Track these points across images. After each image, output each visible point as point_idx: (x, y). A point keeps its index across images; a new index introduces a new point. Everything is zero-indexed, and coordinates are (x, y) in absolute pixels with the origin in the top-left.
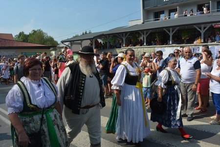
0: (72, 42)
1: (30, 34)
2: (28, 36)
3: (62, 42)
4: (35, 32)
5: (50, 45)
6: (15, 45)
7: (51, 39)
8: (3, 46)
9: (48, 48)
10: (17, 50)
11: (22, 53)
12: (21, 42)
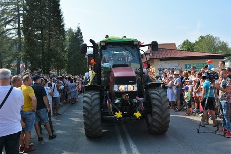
1: (196, 42)
2: (194, 44)
4: (202, 38)
5: (223, 54)
6: (178, 55)
7: (224, 46)
8: (164, 57)
9: (222, 57)
10: (179, 61)
11: (186, 65)
12: (185, 51)
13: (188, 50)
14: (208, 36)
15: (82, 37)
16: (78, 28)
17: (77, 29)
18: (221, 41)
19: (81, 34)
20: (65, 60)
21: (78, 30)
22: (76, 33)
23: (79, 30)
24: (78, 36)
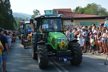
10: (77, 20)
11: (81, 23)
12: (80, 13)
13: (82, 13)
14: (93, 4)
15: (10, 3)
20: (3, 19)
24: (7, 2)
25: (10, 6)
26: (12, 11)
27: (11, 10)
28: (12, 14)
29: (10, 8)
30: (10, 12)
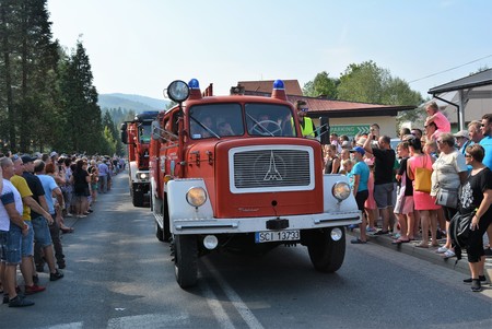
0: (465, 89)
1: (343, 78)
2: (338, 83)
3: (435, 92)
4: (355, 68)
5: (397, 104)
7: (401, 88)
12: (317, 98)
13: (324, 97)
14: (367, 64)
15: (89, 67)
16: (80, 46)
17: (76, 48)
18: (393, 78)
19: (86, 59)
21: (78, 51)
22: (74, 58)
23: (81, 50)
24: (80, 64)
25: (90, 76)
26: (97, 94)
27: (94, 91)
28: (98, 104)
29: (90, 83)
30: (92, 97)
